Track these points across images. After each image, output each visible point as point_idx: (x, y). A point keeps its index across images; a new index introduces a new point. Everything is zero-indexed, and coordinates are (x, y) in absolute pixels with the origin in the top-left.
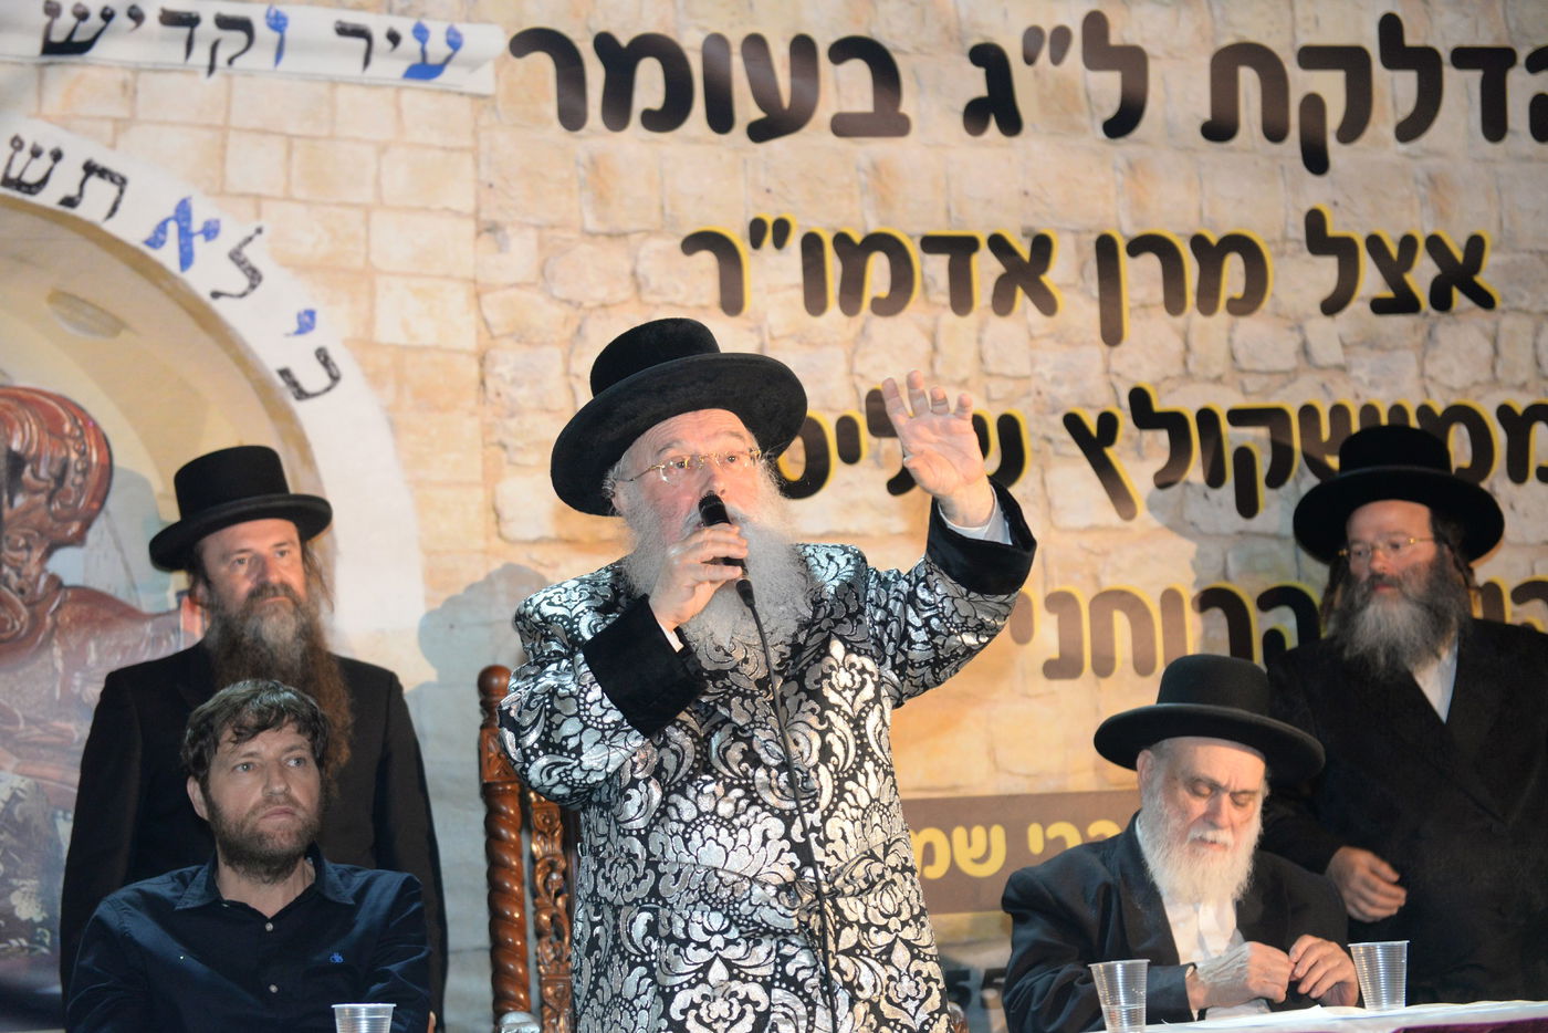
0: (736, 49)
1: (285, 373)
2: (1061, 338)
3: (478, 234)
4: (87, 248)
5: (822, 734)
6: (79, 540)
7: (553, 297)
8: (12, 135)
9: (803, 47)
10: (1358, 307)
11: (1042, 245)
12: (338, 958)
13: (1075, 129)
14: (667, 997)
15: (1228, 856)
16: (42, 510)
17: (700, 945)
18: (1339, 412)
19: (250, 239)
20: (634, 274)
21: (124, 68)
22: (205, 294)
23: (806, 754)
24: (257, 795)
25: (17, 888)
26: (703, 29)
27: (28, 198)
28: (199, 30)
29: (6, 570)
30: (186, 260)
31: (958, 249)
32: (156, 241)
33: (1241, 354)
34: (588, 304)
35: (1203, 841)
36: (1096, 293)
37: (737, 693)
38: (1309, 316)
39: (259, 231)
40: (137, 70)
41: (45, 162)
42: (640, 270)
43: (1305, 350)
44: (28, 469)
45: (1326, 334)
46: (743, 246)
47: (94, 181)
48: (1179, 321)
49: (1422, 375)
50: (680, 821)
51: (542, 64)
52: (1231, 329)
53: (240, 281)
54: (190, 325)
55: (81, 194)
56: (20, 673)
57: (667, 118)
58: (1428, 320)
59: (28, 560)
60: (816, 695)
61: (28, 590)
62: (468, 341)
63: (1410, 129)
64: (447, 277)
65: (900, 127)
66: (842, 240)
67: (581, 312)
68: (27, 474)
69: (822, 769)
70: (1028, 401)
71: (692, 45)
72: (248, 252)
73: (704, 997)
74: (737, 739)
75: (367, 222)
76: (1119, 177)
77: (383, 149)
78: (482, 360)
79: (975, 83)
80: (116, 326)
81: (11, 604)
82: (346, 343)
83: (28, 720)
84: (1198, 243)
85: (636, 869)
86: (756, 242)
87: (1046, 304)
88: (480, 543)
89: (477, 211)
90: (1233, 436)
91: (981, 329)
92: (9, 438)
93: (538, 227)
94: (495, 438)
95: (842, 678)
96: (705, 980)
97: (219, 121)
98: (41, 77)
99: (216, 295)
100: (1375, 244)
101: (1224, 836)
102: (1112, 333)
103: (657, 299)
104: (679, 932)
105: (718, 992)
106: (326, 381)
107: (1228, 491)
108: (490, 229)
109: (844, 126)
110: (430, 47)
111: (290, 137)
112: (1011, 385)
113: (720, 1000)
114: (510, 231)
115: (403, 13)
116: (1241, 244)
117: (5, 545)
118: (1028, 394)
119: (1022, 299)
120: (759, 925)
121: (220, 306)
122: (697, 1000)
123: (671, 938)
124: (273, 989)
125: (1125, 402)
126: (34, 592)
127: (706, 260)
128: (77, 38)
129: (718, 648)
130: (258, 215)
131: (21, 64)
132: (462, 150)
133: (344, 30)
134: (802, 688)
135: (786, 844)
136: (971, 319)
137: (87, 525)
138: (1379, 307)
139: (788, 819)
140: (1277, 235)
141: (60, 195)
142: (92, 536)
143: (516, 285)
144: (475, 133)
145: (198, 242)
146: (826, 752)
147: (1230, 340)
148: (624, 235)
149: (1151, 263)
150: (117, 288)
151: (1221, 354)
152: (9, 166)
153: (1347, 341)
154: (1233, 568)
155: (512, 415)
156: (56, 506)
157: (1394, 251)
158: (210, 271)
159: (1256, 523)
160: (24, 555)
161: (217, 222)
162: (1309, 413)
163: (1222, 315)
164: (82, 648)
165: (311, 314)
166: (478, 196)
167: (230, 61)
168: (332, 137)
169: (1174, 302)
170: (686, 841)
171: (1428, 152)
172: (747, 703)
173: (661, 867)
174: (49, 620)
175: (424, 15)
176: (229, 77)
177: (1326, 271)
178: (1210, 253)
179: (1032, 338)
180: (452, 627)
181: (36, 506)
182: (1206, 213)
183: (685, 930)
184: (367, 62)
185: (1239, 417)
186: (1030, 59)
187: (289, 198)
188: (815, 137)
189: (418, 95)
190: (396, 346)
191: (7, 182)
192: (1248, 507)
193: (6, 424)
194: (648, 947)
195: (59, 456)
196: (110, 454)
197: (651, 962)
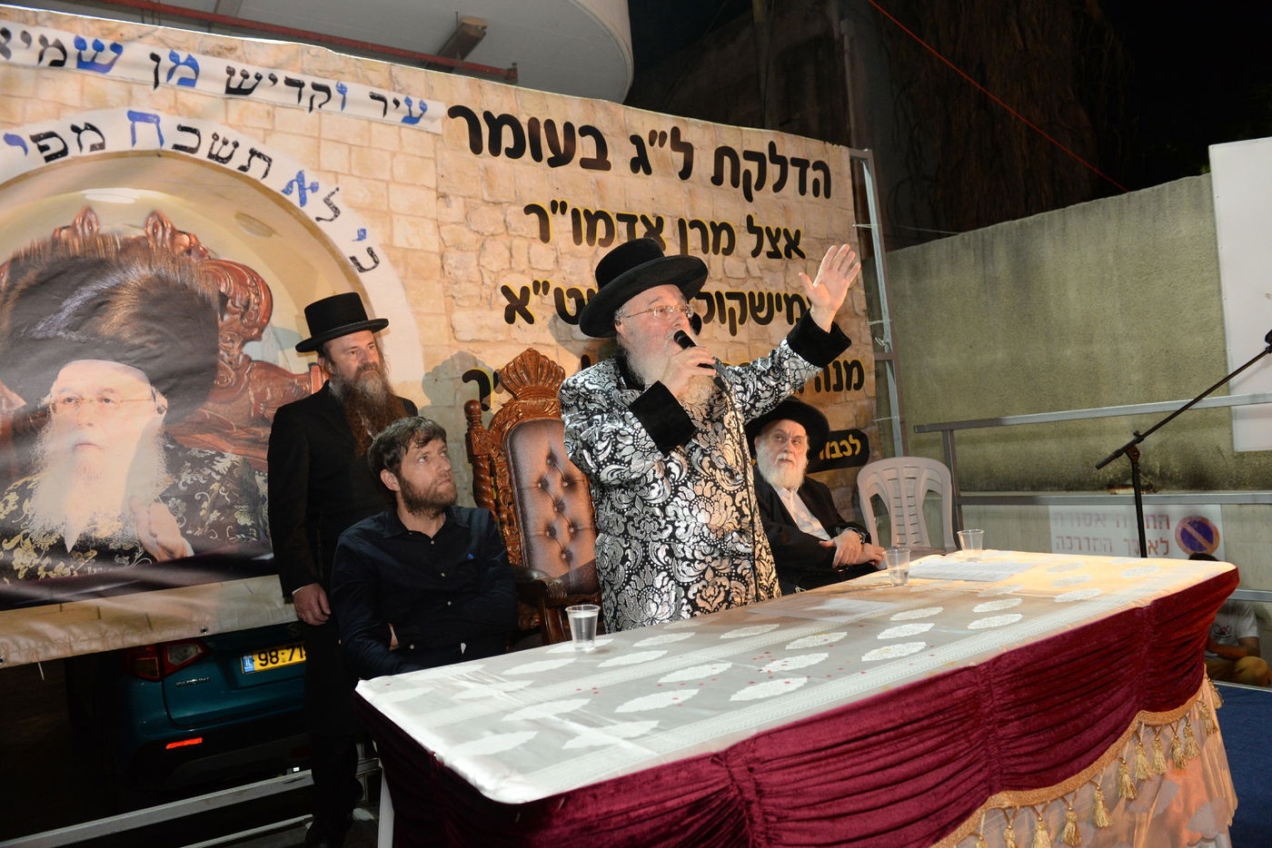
0: (542, 125)
1: (353, 259)
3: (438, 198)
4: (253, 192)
6: (258, 338)
7: (471, 230)
8: (213, 132)
9: (569, 127)
10: (763, 254)
11: (660, 222)
12: (471, 557)
13: (669, 174)
14: (685, 588)
16: (239, 322)
17: (701, 561)
18: (761, 295)
19: (333, 193)
20: (505, 221)
21: (267, 104)
22: (313, 219)
25: (238, 510)
26: (528, 115)
27: (223, 165)
28: (303, 89)
29: (222, 352)
30: (303, 202)
31: (630, 220)
33: (727, 271)
34: (486, 234)
36: (678, 242)
38: (748, 257)
39: (338, 189)
40: (274, 106)
41: (230, 147)
42: (507, 220)
43: (747, 270)
44: (230, 301)
45: (752, 262)
46: (549, 213)
47: (255, 159)
49: (785, 282)
50: (686, 500)
51: (462, 122)
52: (724, 261)
53: (329, 214)
54: (306, 232)
55: (249, 165)
56: (231, 404)
57: (515, 153)
58: (785, 261)
59: (233, 347)
61: (234, 363)
62: (435, 248)
63: (778, 187)
64: (424, 217)
65: (607, 166)
66: (587, 212)
67: (485, 237)
68: (229, 304)
71: (524, 121)
72: (333, 199)
73: (704, 587)
74: (704, 455)
75: (387, 188)
76: (685, 196)
77: (393, 155)
78: (442, 258)
79: (633, 152)
80: (269, 232)
81: (225, 369)
82: (381, 245)
83: (238, 427)
84: (713, 224)
85: (659, 524)
86: (554, 211)
88: (447, 342)
89: (438, 187)
90: (729, 304)
92: (220, 286)
93: (464, 197)
94: (449, 294)
96: (704, 579)
97: (316, 135)
98: (226, 105)
99: (318, 219)
100: (768, 229)
103: (514, 233)
104: (689, 556)
105: (710, 583)
106: (373, 264)
107: (727, 325)
108: (443, 196)
109: (586, 163)
110: (412, 109)
111: (350, 146)
113: (710, 587)
114: (451, 198)
115: (400, 92)
116: (725, 226)
117: (220, 340)
120: (734, 552)
121: (320, 224)
122: (700, 588)
123: (684, 559)
124: (443, 575)
126: (237, 364)
127: (534, 217)
128: (243, 87)
130: (337, 182)
131: (216, 97)
133: (373, 97)
135: (734, 508)
137: (261, 331)
140: (738, 224)
141: (239, 165)
142: (264, 335)
143: (455, 223)
144: (434, 151)
145: (308, 192)
148: (500, 203)
149: (697, 232)
151: (721, 270)
152: (212, 148)
153: (761, 268)
154: (729, 355)
155: (456, 283)
156: (245, 321)
158: (314, 208)
159: (736, 338)
160: (230, 345)
161: (317, 183)
162: (751, 294)
163: (721, 255)
164: (264, 390)
165: (364, 231)
166: (437, 181)
167: (320, 106)
168: (370, 147)
169: (705, 249)
170: (691, 510)
171: (783, 197)
173: (677, 524)
174: (246, 377)
175: (409, 94)
176: (319, 113)
177: (753, 239)
178: (716, 229)
180: (436, 380)
181: (236, 320)
182: (715, 213)
183: (693, 555)
184: (385, 113)
185: (731, 296)
186: (652, 144)
187: (351, 175)
188: (574, 167)
189: (408, 130)
190: (404, 248)
191: (210, 156)
192: (733, 332)
193: (217, 278)
194: (667, 562)
195: (245, 297)
196: (271, 295)
197: (669, 569)
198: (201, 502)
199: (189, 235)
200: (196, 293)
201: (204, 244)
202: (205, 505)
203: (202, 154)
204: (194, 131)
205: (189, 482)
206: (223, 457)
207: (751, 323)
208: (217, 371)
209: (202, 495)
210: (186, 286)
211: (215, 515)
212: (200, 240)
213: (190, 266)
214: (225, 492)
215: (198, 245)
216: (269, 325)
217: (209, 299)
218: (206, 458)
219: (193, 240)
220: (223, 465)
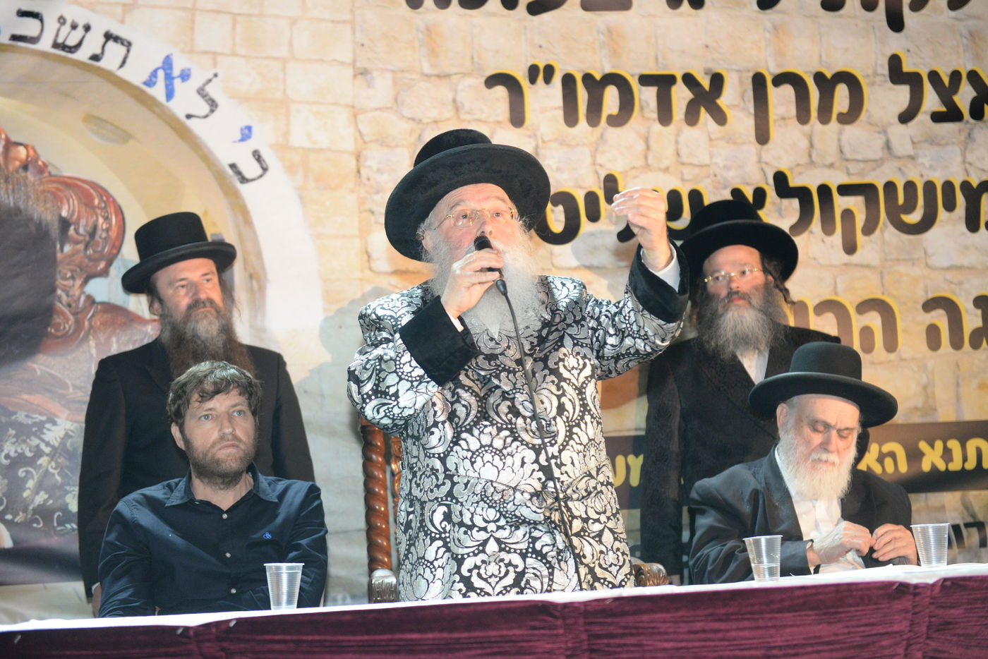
1: (233, 166)
2: (730, 140)
3: (355, 76)
4: (108, 88)
5: (559, 397)
6: (104, 273)
7: (403, 117)
8: (58, 15)
10: (923, 117)
11: (717, 80)
12: (268, 536)
13: (739, 4)
14: (460, 561)
15: (836, 470)
16: (81, 255)
17: (481, 529)
18: (910, 186)
19: (210, 81)
20: (454, 101)
22: (182, 117)
23: (549, 410)
24: (215, 435)
25: (69, 492)
27: (70, 55)
29: (59, 292)
30: (170, 94)
31: (663, 83)
32: (150, 82)
33: (846, 150)
34: (425, 121)
35: (820, 460)
36: (752, 110)
37: (504, 370)
38: (890, 124)
39: (216, 75)
41: (80, 32)
42: (458, 99)
43: (888, 146)
44: (72, 228)
45: (902, 135)
46: (525, 82)
47: (111, 44)
48: (806, 128)
49: (964, 162)
50: (468, 450)
52: (840, 133)
53: (204, 108)
54: (171, 135)
55: (103, 53)
56: (69, 357)
58: (969, 126)
59: (73, 286)
60: (555, 372)
61: (74, 305)
62: (349, 145)
64: (335, 104)
65: (625, 4)
66: (588, 78)
67: (421, 126)
68: (72, 231)
69: (558, 419)
70: (709, 180)
72: (210, 89)
73: (483, 562)
74: (504, 399)
75: (284, 69)
76: (767, 35)
77: (294, 22)
78: (358, 158)
80: (126, 137)
81: (63, 313)
82: (271, 146)
83: (75, 387)
84: (819, 77)
85: (437, 479)
86: (533, 80)
87: (720, 117)
88: (358, 274)
89: (354, 61)
90: (841, 203)
91: (678, 134)
92: (60, 209)
93: (393, 71)
94: (367, 207)
95: (571, 362)
96: (483, 551)
97: (190, 6)
99: (189, 116)
100: (934, 76)
101: (833, 457)
102: (762, 136)
103: (466, 117)
104: (467, 521)
105: (492, 559)
106: (260, 171)
107: (837, 238)
108: (362, 73)
109: (590, 4)
111: (235, 15)
112: (697, 170)
113: (493, 564)
114: (375, 74)
116: (845, 77)
117: (58, 277)
118: (708, 176)
119: (704, 115)
120: (519, 518)
121: (191, 123)
122: (479, 563)
123: (461, 524)
124: (228, 555)
125: (771, 181)
126: (77, 306)
127: (501, 91)
129: (492, 339)
130: (215, 65)
132: (344, 22)
134: (546, 367)
135: (536, 467)
136: (671, 129)
137: (109, 264)
138: (937, 117)
139: (537, 450)
140: (870, 72)
141: (90, 54)
143: (380, 109)
144: (352, 11)
145: (177, 83)
146: (561, 409)
147: (839, 140)
148: (448, 76)
149: (788, 91)
150: (127, 113)
151: (833, 149)
152: (57, 35)
153: (915, 140)
154: (840, 287)
155: (377, 193)
156: (90, 252)
157: (946, 81)
158: (185, 102)
159: (855, 258)
160: (70, 282)
161: (189, 70)
162: (890, 187)
163: (834, 124)
164: (108, 340)
165: (249, 128)
166: (354, 52)
168: (261, 15)
169: (803, 116)
170: (472, 463)
171: (969, 17)
172: (511, 376)
173: (455, 479)
174: (86, 323)
177: (903, 94)
178: (826, 83)
179: (711, 140)
180: (340, 327)
181: (78, 252)
182: (824, 58)
183: (471, 520)
185: (845, 190)
187: (234, 54)
188: (571, 11)
190: (303, 149)
191: (56, 45)
192: (850, 248)
193: (57, 199)
194: (444, 529)
195: (91, 221)
196: (123, 219)
197: (446, 537)
198: (25, 480)
199: (26, 146)
200: (31, 219)
201: (45, 157)
202: (30, 484)
203: (45, 45)
204: (35, 15)
205: (12, 454)
206: (55, 423)
207: (887, 233)
208: (51, 316)
209: (27, 472)
210: (20, 211)
211: (41, 498)
212: (39, 151)
213: (26, 185)
214: (55, 469)
215: (37, 158)
216: (119, 257)
217: (47, 225)
218: (35, 424)
219: (31, 152)
220: (54, 435)
